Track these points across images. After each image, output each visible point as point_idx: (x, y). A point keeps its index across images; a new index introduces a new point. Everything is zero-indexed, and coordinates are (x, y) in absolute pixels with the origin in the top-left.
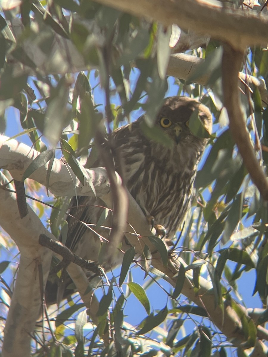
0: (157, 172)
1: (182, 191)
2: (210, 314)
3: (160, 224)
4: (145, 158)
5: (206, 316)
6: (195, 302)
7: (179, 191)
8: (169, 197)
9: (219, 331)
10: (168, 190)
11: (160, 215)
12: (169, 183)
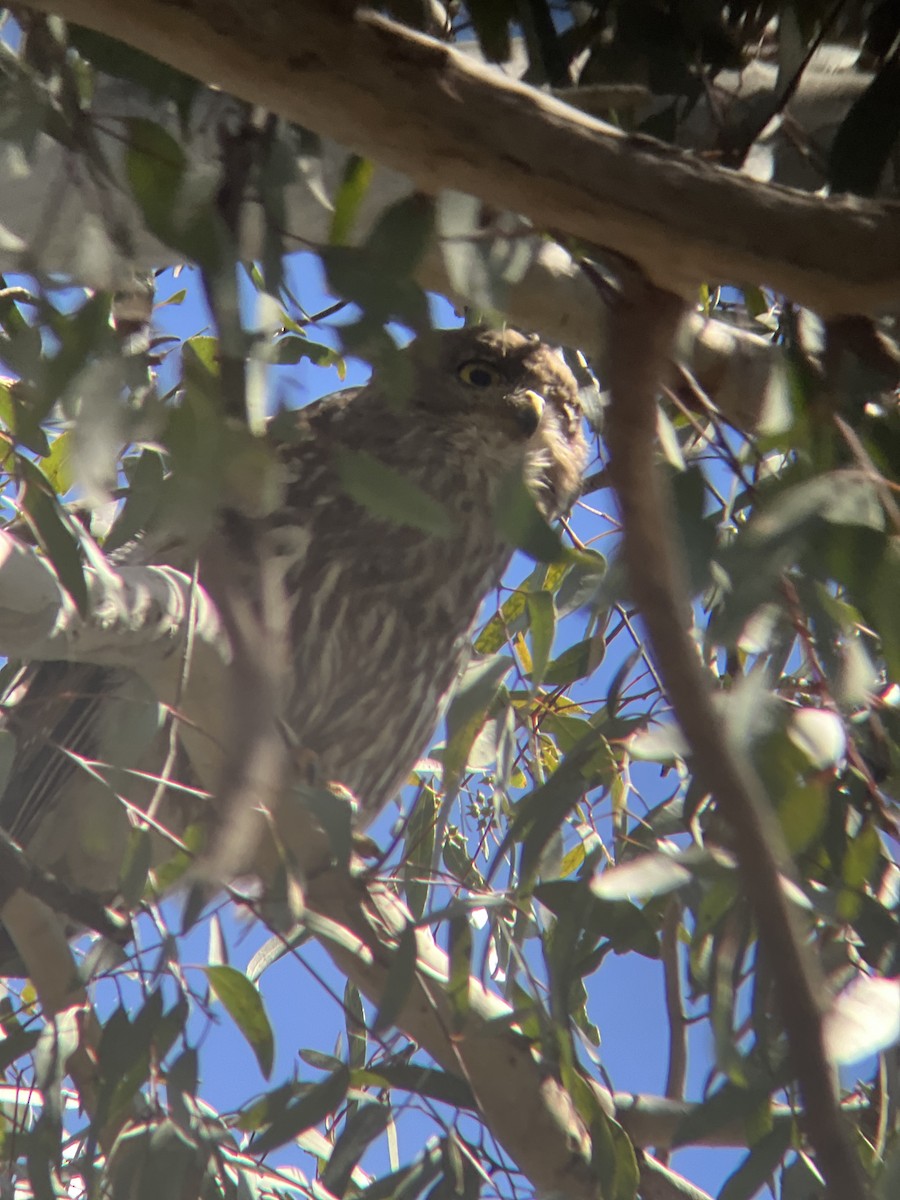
0: (345, 602)
1: (421, 679)
2: (482, 1102)
3: (337, 780)
4: (311, 548)
5: (473, 1106)
6: (436, 1057)
7: (409, 675)
8: (372, 695)
9: (510, 1164)
10: (371, 670)
11: (336, 752)
12: (383, 642)
